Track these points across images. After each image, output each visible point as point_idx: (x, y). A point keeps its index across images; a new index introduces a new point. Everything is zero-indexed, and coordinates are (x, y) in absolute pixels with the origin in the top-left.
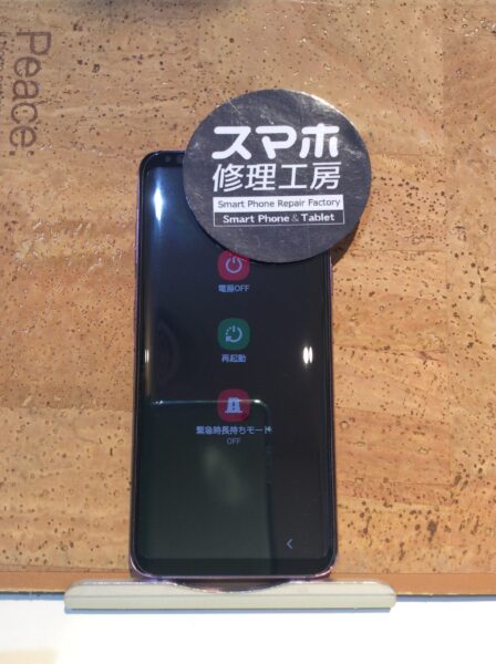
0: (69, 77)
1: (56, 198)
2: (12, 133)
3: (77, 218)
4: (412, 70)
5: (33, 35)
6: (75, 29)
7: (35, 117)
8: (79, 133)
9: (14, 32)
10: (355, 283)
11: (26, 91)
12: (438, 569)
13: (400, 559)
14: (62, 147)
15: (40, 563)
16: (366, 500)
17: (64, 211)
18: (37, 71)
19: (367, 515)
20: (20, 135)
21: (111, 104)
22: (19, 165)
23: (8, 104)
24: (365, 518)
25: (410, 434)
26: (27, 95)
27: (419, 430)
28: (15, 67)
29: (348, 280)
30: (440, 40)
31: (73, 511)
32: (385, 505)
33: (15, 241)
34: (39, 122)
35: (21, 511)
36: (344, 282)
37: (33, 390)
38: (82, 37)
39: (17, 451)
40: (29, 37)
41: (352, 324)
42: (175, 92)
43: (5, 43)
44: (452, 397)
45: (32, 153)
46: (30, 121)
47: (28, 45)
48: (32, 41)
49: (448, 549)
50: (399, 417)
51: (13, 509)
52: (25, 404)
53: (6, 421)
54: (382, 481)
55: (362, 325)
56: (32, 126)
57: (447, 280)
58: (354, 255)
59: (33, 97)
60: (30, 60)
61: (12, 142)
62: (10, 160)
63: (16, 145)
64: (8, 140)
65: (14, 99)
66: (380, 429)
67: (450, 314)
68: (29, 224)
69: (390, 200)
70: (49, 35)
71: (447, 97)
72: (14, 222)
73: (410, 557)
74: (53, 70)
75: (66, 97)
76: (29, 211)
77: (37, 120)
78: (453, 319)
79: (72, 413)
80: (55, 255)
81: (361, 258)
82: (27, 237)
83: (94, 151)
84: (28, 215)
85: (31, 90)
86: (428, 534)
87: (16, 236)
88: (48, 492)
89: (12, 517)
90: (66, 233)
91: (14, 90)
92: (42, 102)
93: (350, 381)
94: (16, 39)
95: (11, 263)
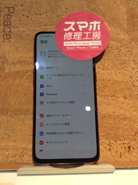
0: (20, 19)
1: (17, 54)
2: (3, 36)
3: (23, 60)
4: (118, 17)
6: (21, 6)
7: (10, 31)
8: (23, 35)
9: (4, 7)
10: (104, 77)
11: (7, 24)
12: (131, 160)
13: (120, 157)
14: (18, 39)
15: (14, 162)
16: (110, 140)
17: (19, 58)
18: (10, 18)
19: (110, 145)
20: (6, 36)
21: (32, 27)
22: (6, 45)
23: (2, 27)
24: (110, 146)
25: (122, 121)
26: (8, 25)
27: (124, 119)
28: (4, 17)
30: (126, 8)
31: (24, 146)
32: (115, 142)
33: (5, 67)
34: (12, 32)
35: (8, 146)
36: (101, 77)
37: (11, 110)
38: (23, 8)
39: (7, 128)
41: (104, 89)
42: (51, 23)
43: (1, 10)
44: (134, 110)
45: (9, 41)
46: (9, 32)
47: (8, 11)
48: (9, 9)
49: (134, 154)
50: (118, 116)
51: (6, 145)
52: (9, 114)
53: (3, 120)
54: (114, 134)
55: (107, 89)
56: (9, 33)
57: (130, 76)
58: (103, 69)
59: (9, 25)
60: (8, 15)
61: (3, 38)
62: (3, 43)
63: (5, 39)
64: (2, 38)
65: (4, 26)
66: (113, 119)
67: (132, 86)
68: (9, 62)
69: (113, 53)
70: (14, 8)
71: (128, 24)
72: (5, 61)
73: (123, 157)
74: (15, 18)
75: (19, 25)
76: (9, 58)
77: (11, 32)
78: (133, 87)
79: (22, 117)
80: (17, 70)
81: (106, 70)
82: (8, 65)
83: (27, 40)
84: (9, 59)
85: (9, 23)
86: (128, 150)
87: (5, 65)
88: (16, 140)
89: (5, 148)
90: (20, 64)
91: (4, 24)
92: (12, 27)
93: (104, 106)
94: (4, 9)
95: (4, 73)
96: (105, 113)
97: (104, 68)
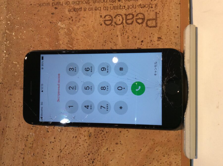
0: (135, 37)
1: (82, 36)
2: (110, 15)
3: (74, 45)
5: (156, 19)
6: (158, 38)
7: (117, 24)
8: (110, 44)
9: (157, 11)
10: (47, 157)
14: (104, 37)
17: (77, 39)
18: (138, 23)
20: (109, 19)
22: (96, 20)
23: (123, 12)
26: (127, 20)
28: (140, 13)
29: (49, 154)
33: (65, 21)
38: (154, 41)
40: (154, 17)
41: (32, 154)
43: (152, 7)
45: (101, 25)
46: (115, 23)
47: (151, 18)
48: (153, 19)
52: (7, 31)
55: (32, 158)
56: (113, 24)
58: (58, 157)
59: (126, 22)
60: (143, 19)
62: (98, 16)
63: (105, 17)
64: (107, 14)
65: (125, 15)
68: (72, 26)
70: (156, 27)
72: (72, 20)
74: (138, 30)
75: (126, 37)
76: (77, 26)
77: (115, 25)
80: (60, 38)
81: (57, 159)
84: (75, 25)
85: (129, 22)
90: (68, 41)
91: (129, 14)
92: (124, 27)
93: (12, 151)
94: (154, 12)
95: (57, 20)
96: (4, 152)
97: (60, 158)
